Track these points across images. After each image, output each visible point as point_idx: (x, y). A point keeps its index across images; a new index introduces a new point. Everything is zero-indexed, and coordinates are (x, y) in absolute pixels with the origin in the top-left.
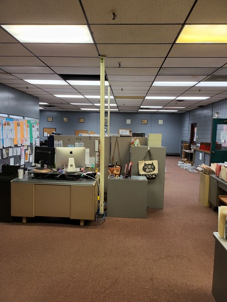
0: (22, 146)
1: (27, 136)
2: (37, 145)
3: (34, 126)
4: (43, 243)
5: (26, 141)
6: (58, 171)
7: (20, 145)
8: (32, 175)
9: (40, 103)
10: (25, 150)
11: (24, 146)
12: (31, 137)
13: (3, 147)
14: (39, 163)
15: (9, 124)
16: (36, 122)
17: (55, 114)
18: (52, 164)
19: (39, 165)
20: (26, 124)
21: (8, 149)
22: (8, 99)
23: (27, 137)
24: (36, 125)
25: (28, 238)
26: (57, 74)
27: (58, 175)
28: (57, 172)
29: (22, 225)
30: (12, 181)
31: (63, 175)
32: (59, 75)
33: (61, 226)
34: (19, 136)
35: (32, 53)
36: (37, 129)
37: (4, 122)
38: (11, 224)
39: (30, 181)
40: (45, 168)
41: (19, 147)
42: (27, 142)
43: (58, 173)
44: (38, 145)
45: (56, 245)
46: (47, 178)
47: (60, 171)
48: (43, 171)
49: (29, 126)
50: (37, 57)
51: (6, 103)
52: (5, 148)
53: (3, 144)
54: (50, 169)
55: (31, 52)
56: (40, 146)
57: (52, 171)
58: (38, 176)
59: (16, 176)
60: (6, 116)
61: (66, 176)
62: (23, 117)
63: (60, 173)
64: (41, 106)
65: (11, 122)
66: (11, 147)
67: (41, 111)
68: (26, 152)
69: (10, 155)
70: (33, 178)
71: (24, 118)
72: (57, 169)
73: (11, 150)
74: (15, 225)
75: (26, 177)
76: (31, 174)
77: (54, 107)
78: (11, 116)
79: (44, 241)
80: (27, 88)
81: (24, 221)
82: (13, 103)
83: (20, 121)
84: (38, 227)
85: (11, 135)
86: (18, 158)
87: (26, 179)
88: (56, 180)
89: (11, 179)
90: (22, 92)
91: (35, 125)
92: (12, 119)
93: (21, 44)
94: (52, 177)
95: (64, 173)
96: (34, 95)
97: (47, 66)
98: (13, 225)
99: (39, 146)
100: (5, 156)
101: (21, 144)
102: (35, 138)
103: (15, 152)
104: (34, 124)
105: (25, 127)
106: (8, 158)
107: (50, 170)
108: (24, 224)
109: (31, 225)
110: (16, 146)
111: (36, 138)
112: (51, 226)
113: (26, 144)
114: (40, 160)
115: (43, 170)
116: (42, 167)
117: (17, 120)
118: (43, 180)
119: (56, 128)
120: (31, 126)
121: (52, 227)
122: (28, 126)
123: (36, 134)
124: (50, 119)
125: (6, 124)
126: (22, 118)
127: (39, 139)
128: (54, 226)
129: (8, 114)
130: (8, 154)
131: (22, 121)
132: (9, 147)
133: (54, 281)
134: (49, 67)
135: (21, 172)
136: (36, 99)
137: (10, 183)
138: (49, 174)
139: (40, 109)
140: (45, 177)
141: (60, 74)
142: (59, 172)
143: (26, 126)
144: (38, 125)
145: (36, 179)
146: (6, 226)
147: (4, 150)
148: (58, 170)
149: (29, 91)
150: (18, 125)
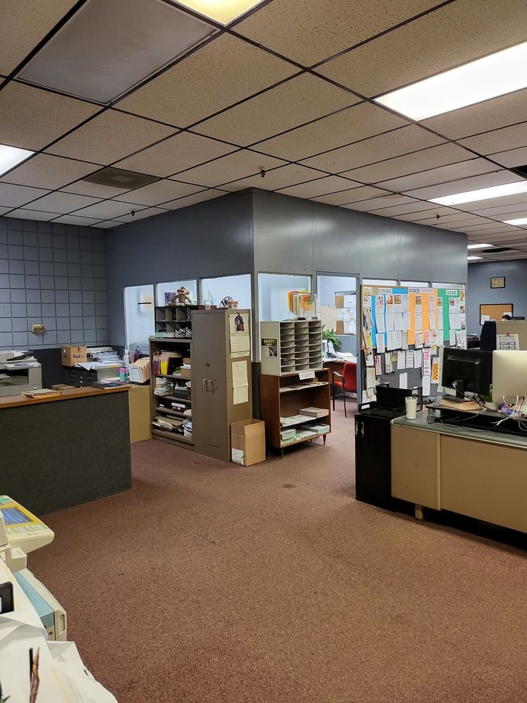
0: (424, 348)
1: (437, 324)
2: (459, 345)
3: (453, 302)
4: (458, 576)
5: (435, 336)
6: (499, 411)
7: (422, 346)
8: (438, 414)
9: (470, 247)
10: (433, 356)
11: (429, 347)
12: (447, 327)
13: (386, 348)
14: (453, 387)
15: (398, 300)
16: (458, 293)
17: (510, 268)
18: (484, 392)
19: (453, 392)
20: (435, 297)
21: (396, 355)
22: (398, 248)
23: (437, 327)
24: (460, 299)
25: (424, 553)
26: (506, 169)
27: (499, 419)
28: (496, 411)
29: (413, 522)
30: (392, 421)
31: (511, 420)
32: (513, 170)
33: (506, 550)
34: (419, 325)
35: (442, 136)
36: (462, 307)
37: (388, 297)
38: (393, 515)
39: (430, 426)
40: (466, 399)
41: (419, 349)
42: (437, 338)
43: (498, 415)
44: (463, 345)
45: (488, 592)
46: (470, 425)
47: (504, 410)
48: (462, 407)
49: (442, 301)
50: (454, 141)
51: (394, 258)
52: (390, 351)
53: (386, 344)
54: (478, 403)
55: (440, 135)
56: (468, 347)
57: (485, 409)
58: (449, 417)
59: (402, 411)
60: (394, 283)
61: (521, 425)
62: (429, 282)
63: (503, 416)
64: (472, 252)
65: (402, 296)
66: (401, 350)
67: (472, 265)
68: (434, 362)
69: (400, 366)
70: (437, 420)
71: (430, 286)
72: (497, 404)
73: (401, 355)
74: (400, 517)
75: (424, 415)
76: (434, 411)
77: (507, 252)
78: (403, 284)
79: (460, 572)
80: (438, 217)
81: (419, 514)
82: (407, 256)
83: (421, 292)
84: (449, 536)
85: (403, 325)
86: (416, 374)
87: (423, 421)
88: (493, 431)
89: (391, 416)
90: (429, 228)
91: (455, 299)
92: (405, 290)
93: (417, 124)
94: (484, 422)
95: (514, 415)
96: (455, 230)
97: (481, 156)
98: (396, 516)
99: (465, 349)
100: (389, 369)
101: (424, 344)
102: (457, 330)
103: (410, 360)
104: (453, 297)
105: (433, 305)
106: (396, 373)
107: (477, 406)
108: (417, 520)
109: (433, 528)
110: (412, 347)
111: (459, 330)
112: (482, 542)
113: (433, 342)
114: (453, 380)
115: (460, 403)
116: (460, 397)
117: (415, 290)
118: (459, 428)
119: (512, 304)
120: (446, 302)
121: (483, 547)
122: (439, 303)
123: (458, 319)
124: (498, 283)
125: (392, 300)
126: (426, 285)
127: (465, 331)
128: (487, 544)
129: (398, 280)
130: (395, 364)
131: (426, 292)
132: (397, 350)
133: (475, 674)
134: (484, 157)
135: (411, 403)
136: (460, 237)
137: (390, 425)
138: (476, 414)
139: (469, 261)
140: (465, 422)
141: (516, 168)
142: (502, 413)
143: (435, 303)
144: (464, 298)
145: (444, 422)
146: (381, 515)
147: (388, 356)
148: (500, 408)
149: (443, 223)
150: (418, 301)
